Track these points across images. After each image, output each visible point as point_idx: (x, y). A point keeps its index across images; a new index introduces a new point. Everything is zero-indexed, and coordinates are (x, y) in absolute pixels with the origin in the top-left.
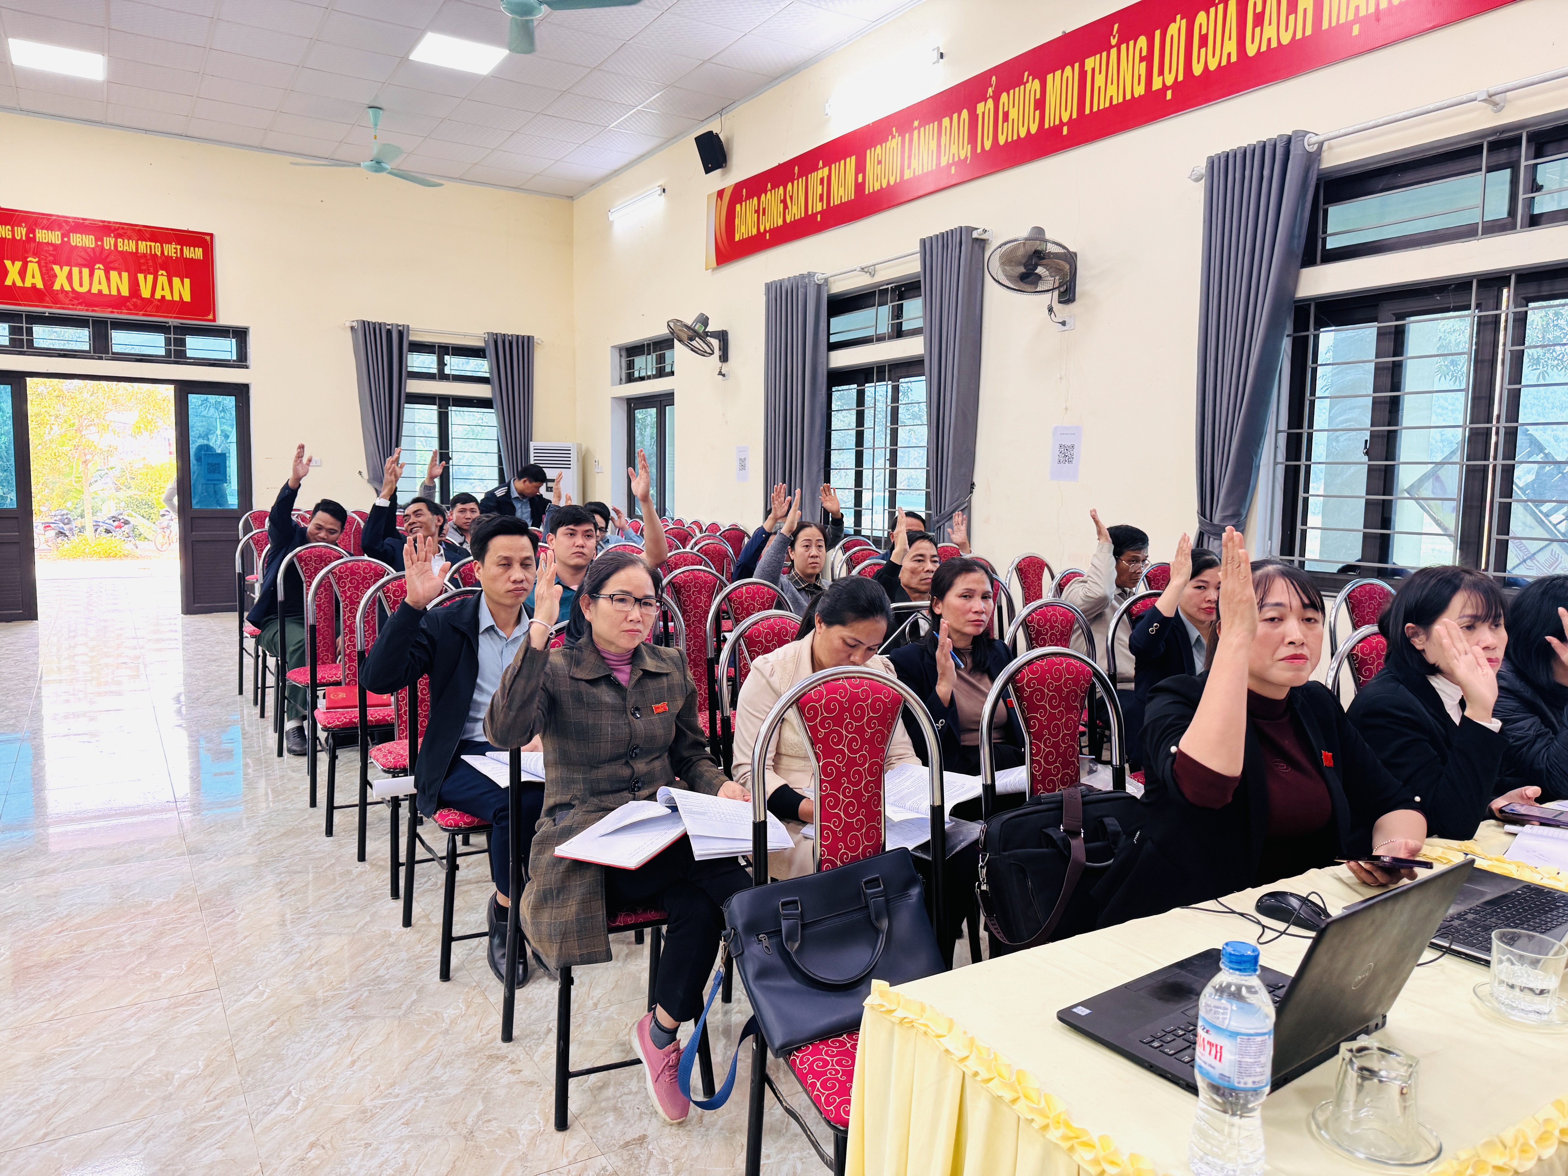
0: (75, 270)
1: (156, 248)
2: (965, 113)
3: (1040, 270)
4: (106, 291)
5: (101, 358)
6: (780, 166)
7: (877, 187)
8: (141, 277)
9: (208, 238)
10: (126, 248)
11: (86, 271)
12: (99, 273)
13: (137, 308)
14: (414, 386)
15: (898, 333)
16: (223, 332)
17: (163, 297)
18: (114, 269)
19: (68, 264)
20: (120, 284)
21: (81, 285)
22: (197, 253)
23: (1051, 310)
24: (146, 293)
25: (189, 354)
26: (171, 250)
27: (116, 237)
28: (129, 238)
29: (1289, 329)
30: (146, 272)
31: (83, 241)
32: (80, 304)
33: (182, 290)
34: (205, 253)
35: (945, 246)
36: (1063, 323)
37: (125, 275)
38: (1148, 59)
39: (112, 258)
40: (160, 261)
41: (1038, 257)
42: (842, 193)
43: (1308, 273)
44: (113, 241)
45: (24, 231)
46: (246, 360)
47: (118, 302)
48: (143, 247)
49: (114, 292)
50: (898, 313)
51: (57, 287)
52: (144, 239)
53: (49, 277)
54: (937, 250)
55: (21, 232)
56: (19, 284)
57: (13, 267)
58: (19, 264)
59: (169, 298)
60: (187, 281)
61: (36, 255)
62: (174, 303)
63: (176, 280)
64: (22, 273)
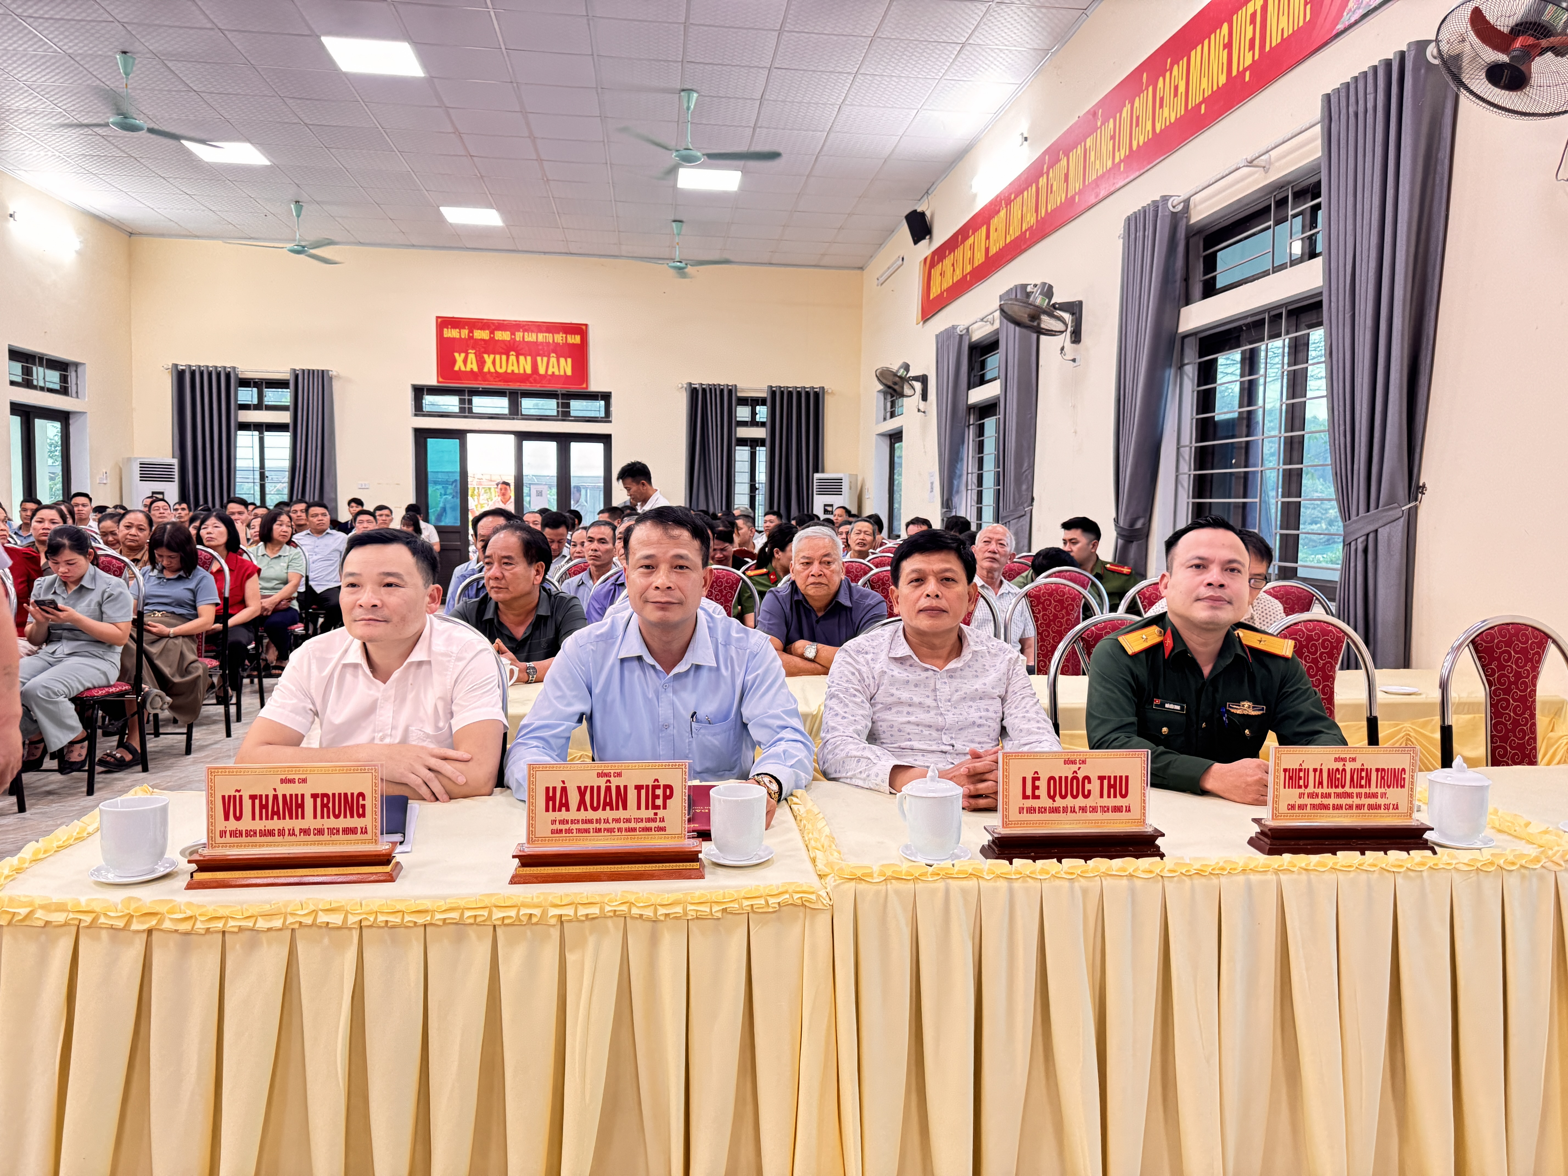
0: (498, 357)
1: (549, 337)
2: (1034, 187)
4: (516, 371)
5: (514, 419)
7: (994, 251)
8: (539, 359)
9: (584, 327)
10: (530, 339)
11: (504, 357)
12: (513, 358)
13: (535, 381)
16: (594, 396)
17: (553, 373)
18: (522, 354)
19: (494, 353)
20: (525, 365)
21: (501, 367)
22: (577, 339)
23: (1063, 350)
24: (542, 370)
25: (572, 413)
26: (559, 338)
27: (524, 332)
28: (532, 332)
29: (1194, 357)
30: (542, 356)
31: (502, 336)
32: (500, 381)
33: (566, 367)
34: (582, 339)
35: (1006, 303)
36: (1074, 362)
37: (529, 358)
38: (1114, 138)
39: (521, 346)
40: (552, 347)
42: (978, 257)
44: (521, 334)
45: (467, 331)
46: (610, 417)
47: (524, 378)
49: (522, 371)
51: (486, 370)
52: (542, 332)
53: (481, 363)
55: (465, 333)
56: (463, 369)
57: (459, 358)
58: (463, 355)
59: (557, 373)
60: (569, 360)
61: (473, 348)
62: (559, 376)
63: (562, 360)
64: (465, 362)
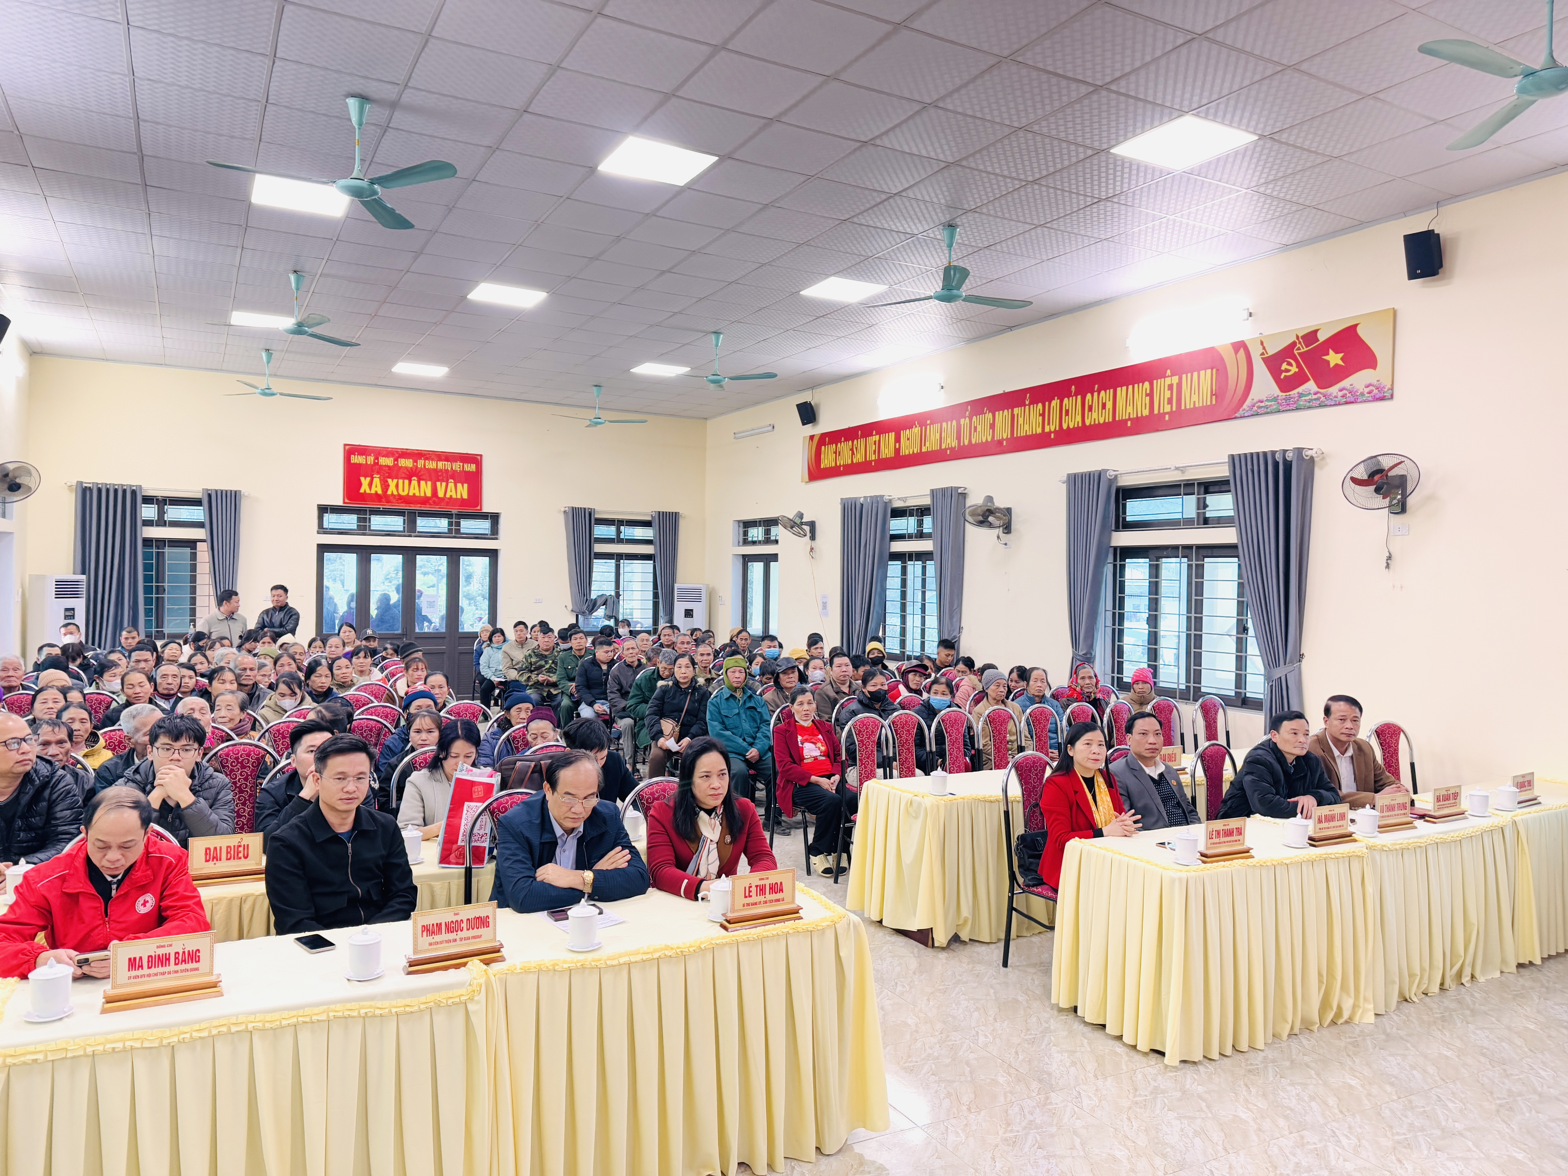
0: (401, 481)
1: (448, 465)
2: (954, 423)
3: (991, 519)
4: (417, 494)
5: (410, 536)
6: (849, 429)
7: (907, 453)
8: (438, 484)
9: (479, 457)
10: (431, 466)
11: (407, 482)
12: (414, 482)
13: (434, 502)
14: (599, 548)
15: (921, 535)
16: (484, 516)
17: (451, 496)
18: (423, 480)
19: (397, 478)
20: (426, 489)
21: (403, 490)
22: (472, 468)
23: (998, 537)
24: (441, 494)
25: (462, 531)
26: (457, 466)
28: (433, 460)
29: (1110, 559)
30: (442, 481)
31: (406, 463)
32: (402, 502)
33: (462, 491)
34: (477, 467)
35: (944, 495)
36: (1006, 544)
37: (429, 483)
38: (1043, 415)
39: (422, 473)
40: (450, 474)
41: (990, 512)
42: (887, 452)
43: (1115, 535)
44: (423, 462)
45: (372, 458)
46: (497, 534)
47: (425, 500)
48: (441, 465)
49: (422, 494)
50: (920, 523)
51: (389, 492)
52: (440, 460)
53: (385, 487)
54: (940, 495)
55: (371, 460)
56: (368, 491)
57: (365, 481)
58: (368, 479)
59: (454, 496)
60: (466, 485)
61: (378, 473)
62: (457, 499)
63: (459, 485)
64: (370, 485)
